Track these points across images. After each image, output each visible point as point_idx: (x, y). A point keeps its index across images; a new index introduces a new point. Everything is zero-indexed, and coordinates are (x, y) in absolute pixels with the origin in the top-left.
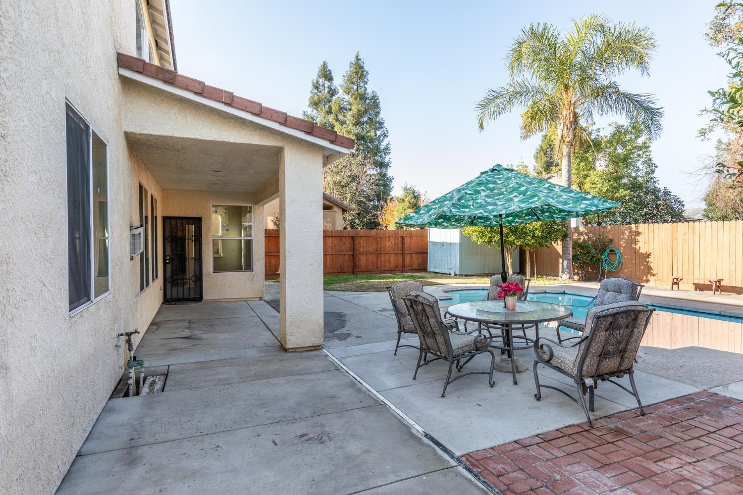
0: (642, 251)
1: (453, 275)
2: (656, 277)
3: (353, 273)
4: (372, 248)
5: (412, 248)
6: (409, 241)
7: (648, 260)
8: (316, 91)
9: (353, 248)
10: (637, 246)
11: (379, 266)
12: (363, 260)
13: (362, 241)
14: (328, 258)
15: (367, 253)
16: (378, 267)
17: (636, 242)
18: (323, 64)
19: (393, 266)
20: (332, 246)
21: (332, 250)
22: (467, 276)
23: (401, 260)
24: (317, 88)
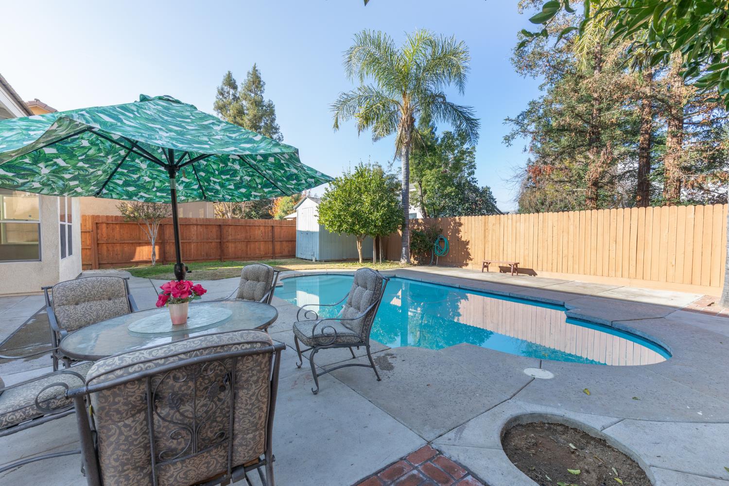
0: (463, 239)
1: (314, 261)
2: (473, 261)
3: (220, 259)
4: (241, 236)
5: (282, 236)
6: (279, 230)
7: (467, 247)
8: (221, 97)
9: (221, 236)
10: (460, 235)
11: (249, 253)
12: (231, 248)
13: (230, 230)
14: (193, 245)
15: (235, 241)
16: (247, 254)
17: (459, 231)
18: (228, 73)
19: (262, 253)
20: (197, 234)
21: (197, 238)
22: (327, 261)
23: (271, 248)
24: (222, 94)
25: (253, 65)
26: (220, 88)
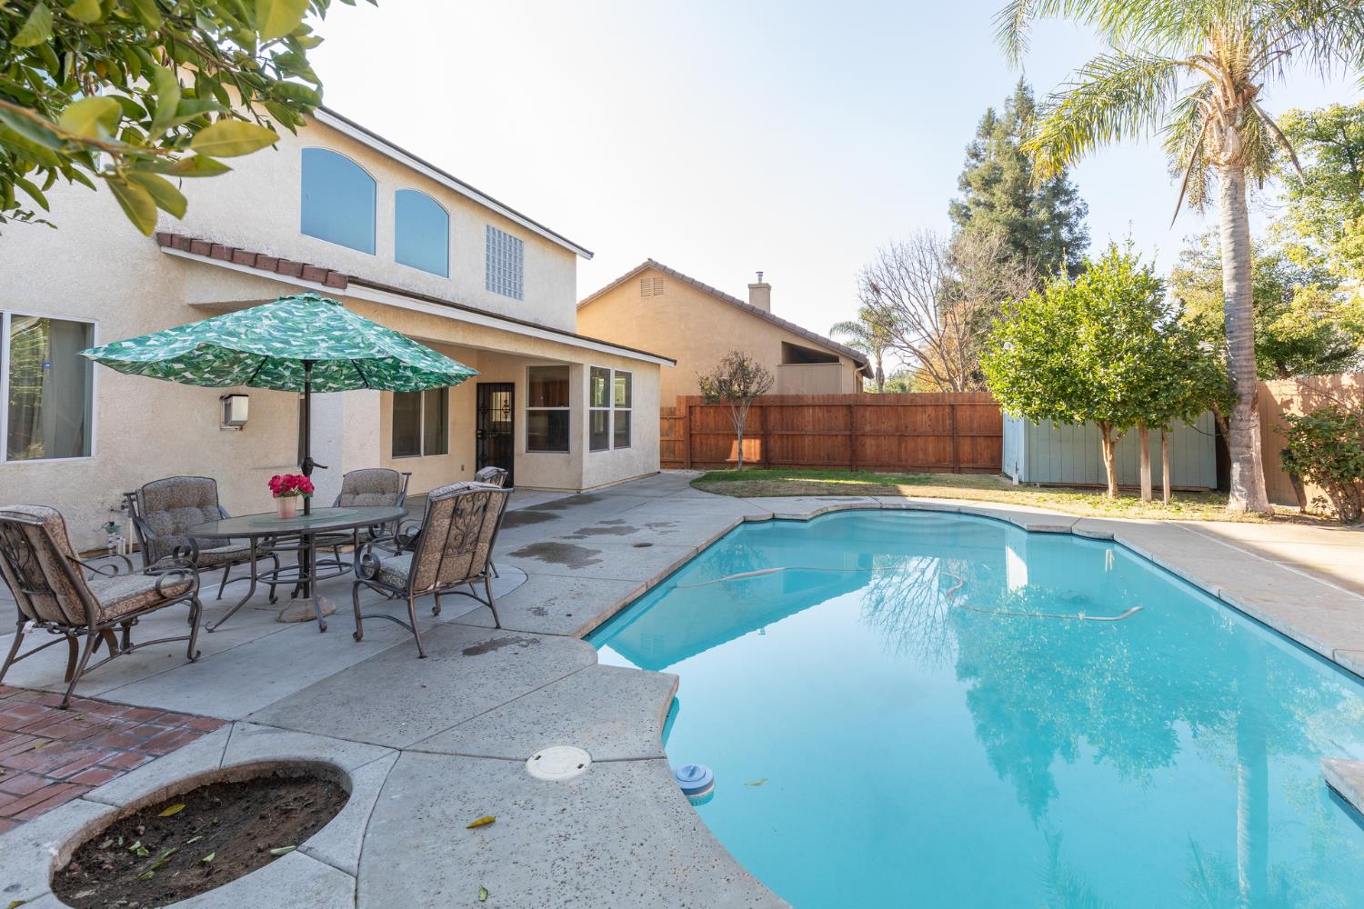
1: (1015, 482)
3: (851, 466)
4: (888, 425)
5: (975, 425)
6: (968, 413)
9: (851, 426)
11: (903, 457)
12: (870, 446)
13: (868, 414)
14: (807, 440)
15: (877, 435)
16: (900, 460)
18: (986, 113)
19: (932, 459)
20: (813, 422)
21: (814, 427)
23: (950, 449)
25: (1018, 80)
26: (971, 146)
